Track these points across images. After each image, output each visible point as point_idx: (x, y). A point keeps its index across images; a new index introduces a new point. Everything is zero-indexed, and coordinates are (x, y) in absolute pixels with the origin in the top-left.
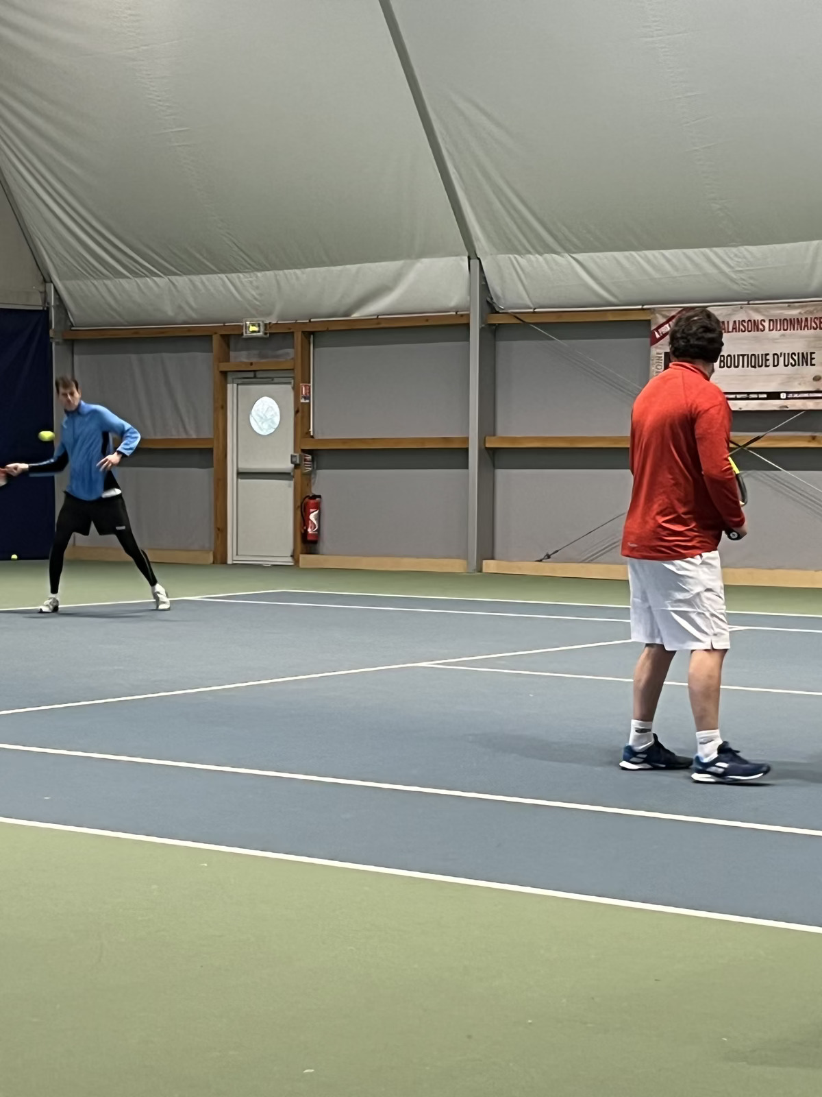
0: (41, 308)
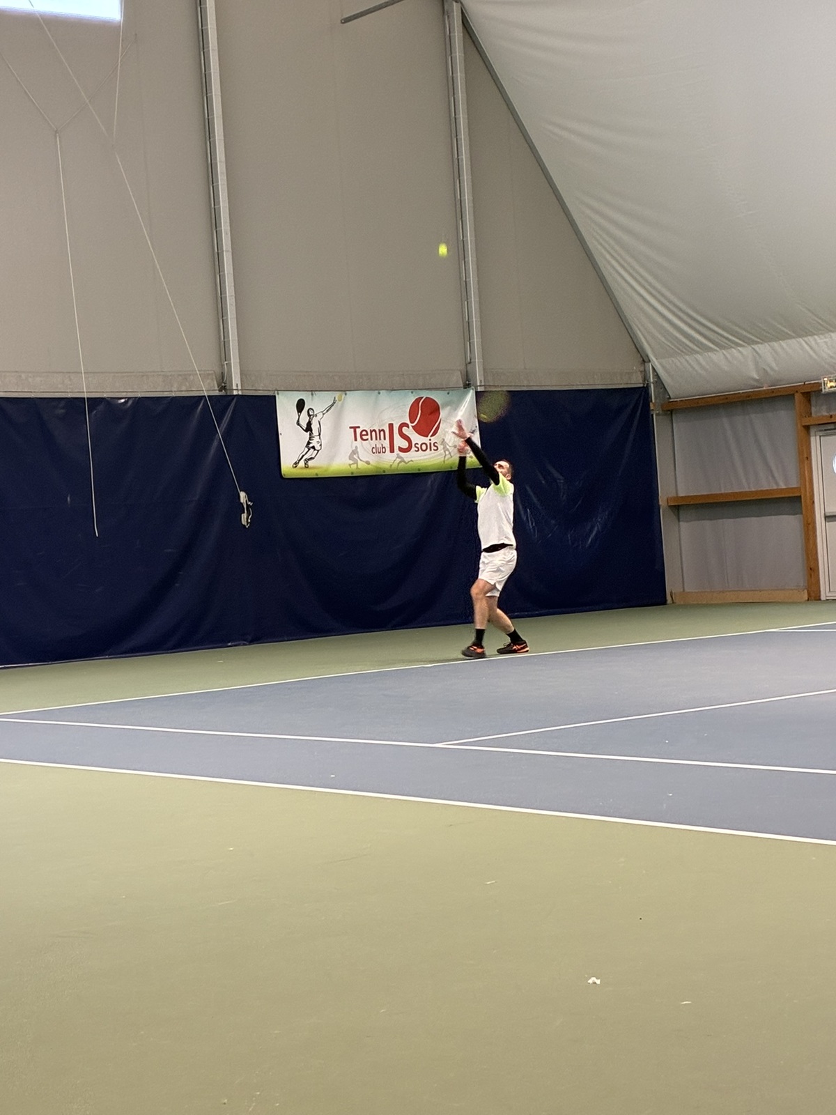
0: (642, 385)
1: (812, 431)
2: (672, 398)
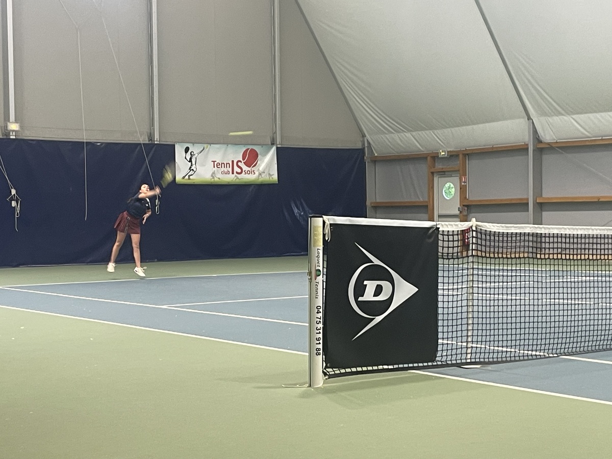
0: (361, 148)
1: (435, 175)
2: (376, 155)
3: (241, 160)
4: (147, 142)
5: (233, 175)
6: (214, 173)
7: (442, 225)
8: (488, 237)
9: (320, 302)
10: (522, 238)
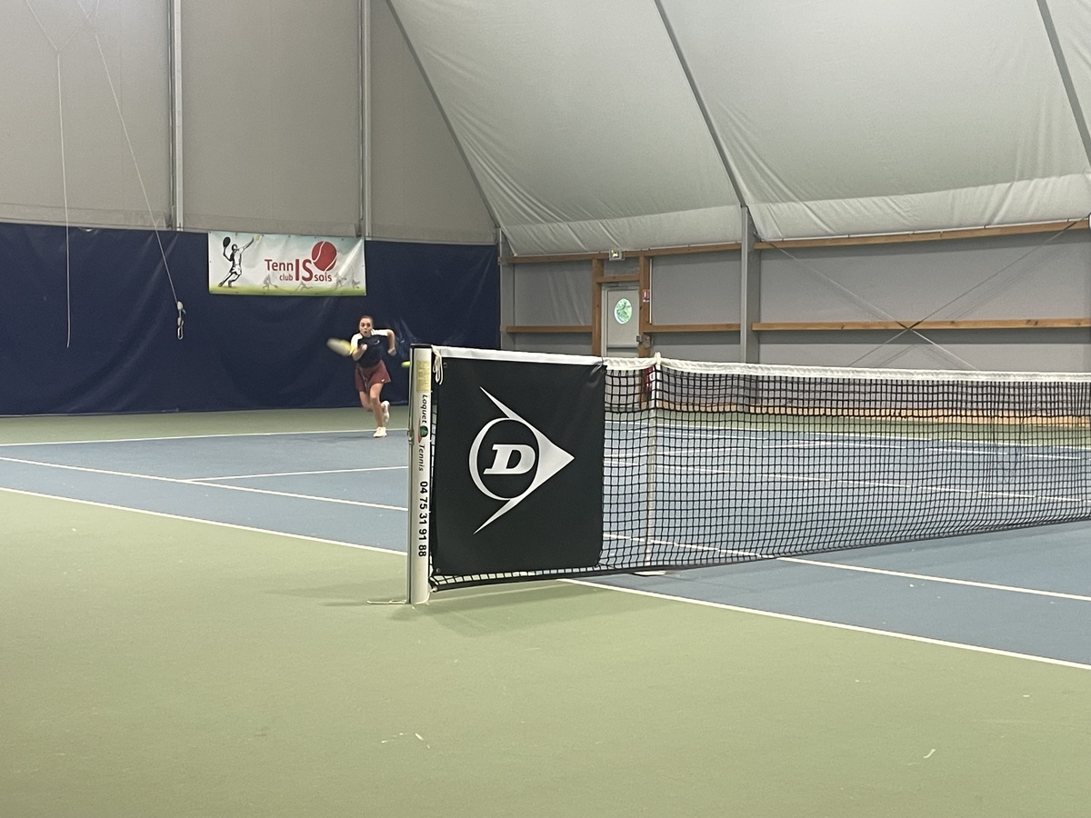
0: (494, 244)
1: (603, 288)
2: (515, 255)
3: (311, 259)
4: (165, 229)
5: (299, 282)
6: (268, 278)
7: (611, 362)
8: (679, 381)
9: (426, 476)
10: (729, 383)
